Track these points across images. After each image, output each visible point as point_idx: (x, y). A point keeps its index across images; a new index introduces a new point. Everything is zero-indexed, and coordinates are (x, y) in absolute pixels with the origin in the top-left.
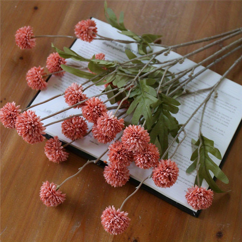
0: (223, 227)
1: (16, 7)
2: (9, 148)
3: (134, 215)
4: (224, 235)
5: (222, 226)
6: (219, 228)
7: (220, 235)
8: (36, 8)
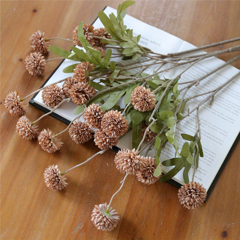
0: (228, 227)
1: (15, 9)
2: (9, 149)
3: (137, 216)
4: (229, 235)
5: (227, 225)
6: (224, 227)
7: (225, 234)
8: (35, 11)
